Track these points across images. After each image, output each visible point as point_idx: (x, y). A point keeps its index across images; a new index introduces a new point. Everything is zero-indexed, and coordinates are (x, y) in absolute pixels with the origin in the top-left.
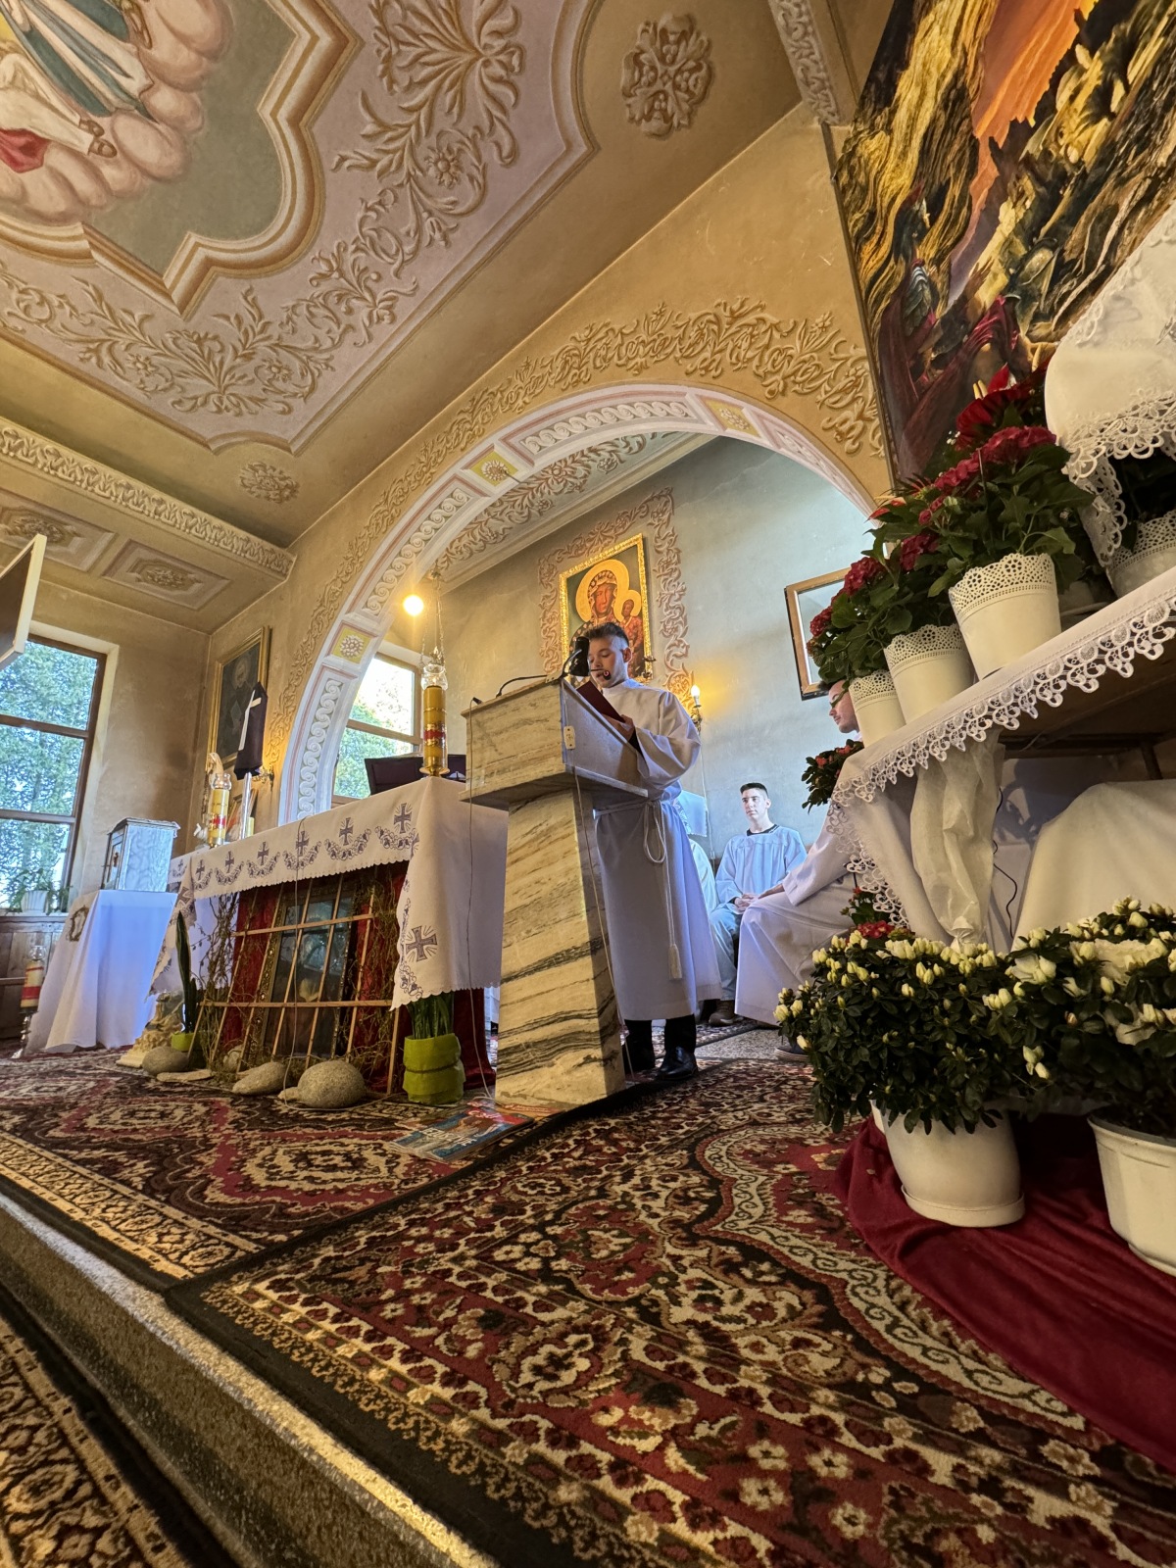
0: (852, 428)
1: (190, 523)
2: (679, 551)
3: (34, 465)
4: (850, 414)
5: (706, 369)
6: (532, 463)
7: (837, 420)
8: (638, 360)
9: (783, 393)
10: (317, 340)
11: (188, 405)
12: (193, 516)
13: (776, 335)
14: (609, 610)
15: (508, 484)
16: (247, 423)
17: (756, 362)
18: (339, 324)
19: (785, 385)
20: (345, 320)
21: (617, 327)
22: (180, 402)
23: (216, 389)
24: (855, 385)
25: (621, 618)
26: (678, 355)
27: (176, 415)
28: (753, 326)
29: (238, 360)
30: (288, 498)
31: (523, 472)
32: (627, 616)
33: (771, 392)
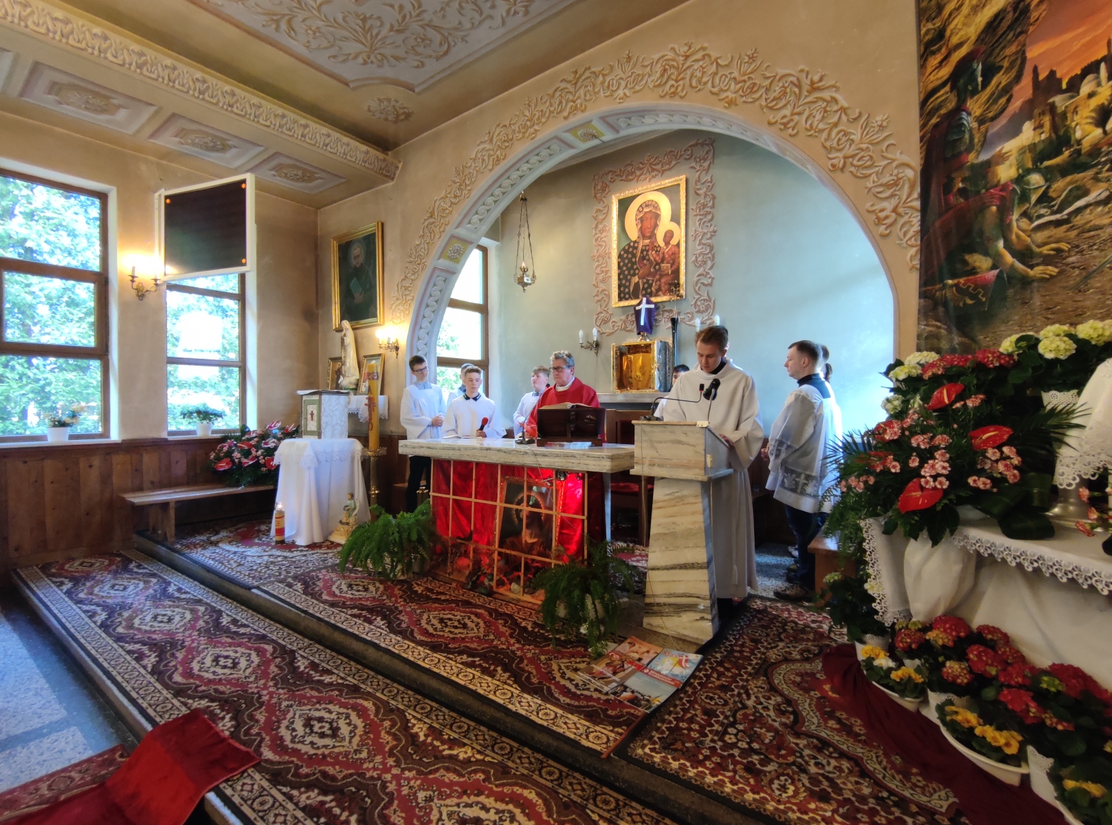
0: (887, 217)
1: (327, 141)
2: (714, 198)
3: (217, 104)
4: (889, 205)
5: (785, 124)
6: (617, 132)
7: (877, 207)
8: (728, 94)
9: (842, 169)
10: (460, 23)
11: (341, 58)
12: (329, 136)
13: (844, 118)
14: (653, 236)
15: (595, 142)
16: (387, 72)
17: (824, 135)
18: (481, 14)
19: (845, 163)
20: (486, 11)
21: (714, 55)
22: (334, 57)
23: (367, 50)
24: (896, 184)
25: (662, 244)
26: (764, 103)
27: (329, 65)
28: (828, 102)
29: (392, 33)
30: (402, 120)
31: (608, 136)
32: (667, 243)
33: (833, 166)
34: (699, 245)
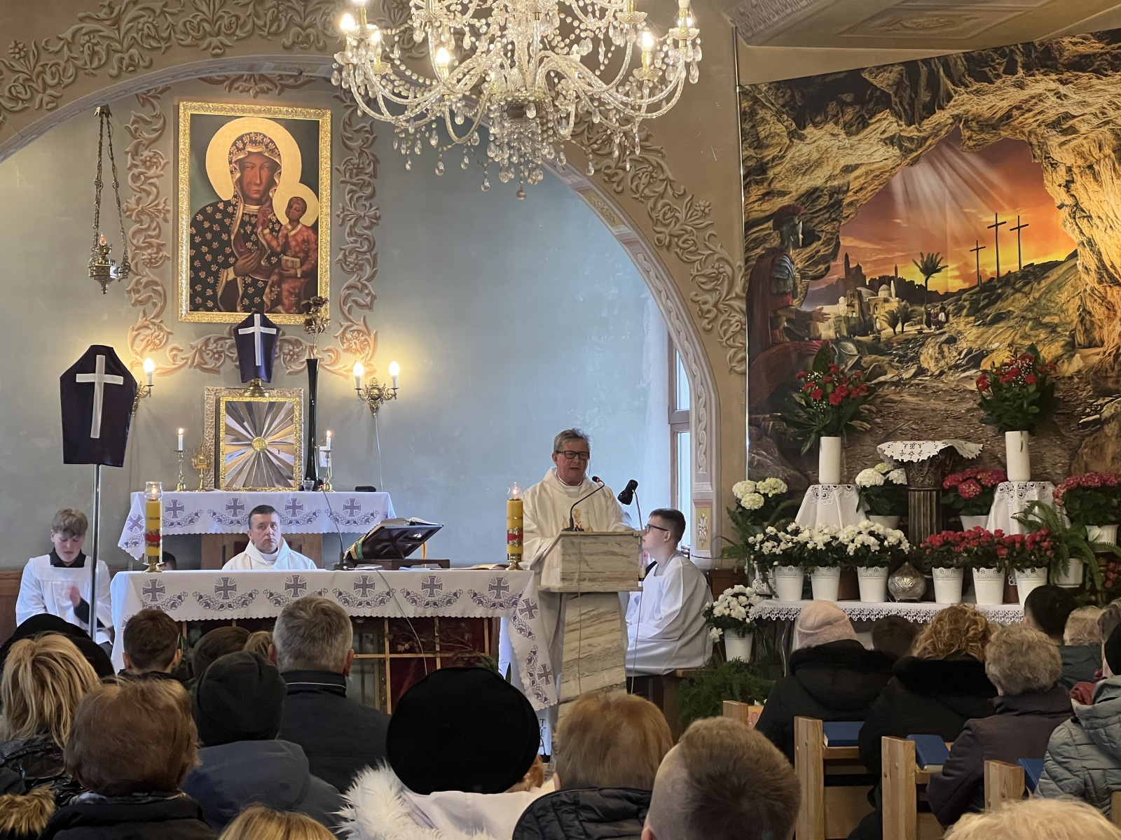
4: (711, 299)
5: (609, 176)
7: (701, 298)
9: (668, 247)
13: (670, 192)
14: (265, 200)
17: (650, 204)
24: (717, 277)
28: (654, 167)
33: (658, 240)
34: (350, 234)
